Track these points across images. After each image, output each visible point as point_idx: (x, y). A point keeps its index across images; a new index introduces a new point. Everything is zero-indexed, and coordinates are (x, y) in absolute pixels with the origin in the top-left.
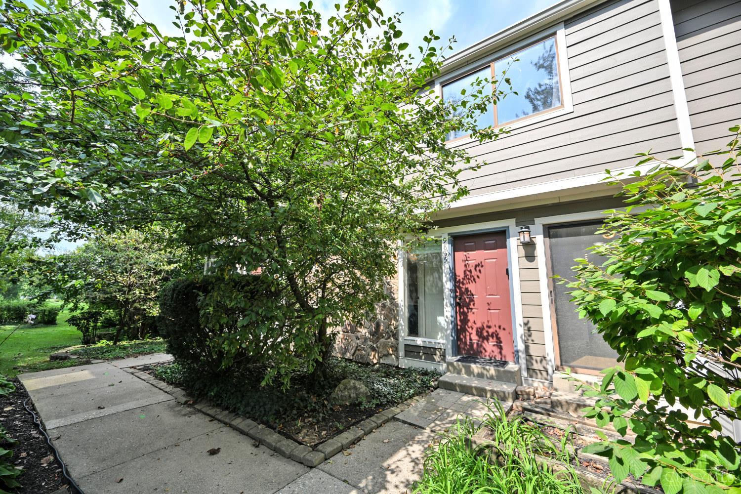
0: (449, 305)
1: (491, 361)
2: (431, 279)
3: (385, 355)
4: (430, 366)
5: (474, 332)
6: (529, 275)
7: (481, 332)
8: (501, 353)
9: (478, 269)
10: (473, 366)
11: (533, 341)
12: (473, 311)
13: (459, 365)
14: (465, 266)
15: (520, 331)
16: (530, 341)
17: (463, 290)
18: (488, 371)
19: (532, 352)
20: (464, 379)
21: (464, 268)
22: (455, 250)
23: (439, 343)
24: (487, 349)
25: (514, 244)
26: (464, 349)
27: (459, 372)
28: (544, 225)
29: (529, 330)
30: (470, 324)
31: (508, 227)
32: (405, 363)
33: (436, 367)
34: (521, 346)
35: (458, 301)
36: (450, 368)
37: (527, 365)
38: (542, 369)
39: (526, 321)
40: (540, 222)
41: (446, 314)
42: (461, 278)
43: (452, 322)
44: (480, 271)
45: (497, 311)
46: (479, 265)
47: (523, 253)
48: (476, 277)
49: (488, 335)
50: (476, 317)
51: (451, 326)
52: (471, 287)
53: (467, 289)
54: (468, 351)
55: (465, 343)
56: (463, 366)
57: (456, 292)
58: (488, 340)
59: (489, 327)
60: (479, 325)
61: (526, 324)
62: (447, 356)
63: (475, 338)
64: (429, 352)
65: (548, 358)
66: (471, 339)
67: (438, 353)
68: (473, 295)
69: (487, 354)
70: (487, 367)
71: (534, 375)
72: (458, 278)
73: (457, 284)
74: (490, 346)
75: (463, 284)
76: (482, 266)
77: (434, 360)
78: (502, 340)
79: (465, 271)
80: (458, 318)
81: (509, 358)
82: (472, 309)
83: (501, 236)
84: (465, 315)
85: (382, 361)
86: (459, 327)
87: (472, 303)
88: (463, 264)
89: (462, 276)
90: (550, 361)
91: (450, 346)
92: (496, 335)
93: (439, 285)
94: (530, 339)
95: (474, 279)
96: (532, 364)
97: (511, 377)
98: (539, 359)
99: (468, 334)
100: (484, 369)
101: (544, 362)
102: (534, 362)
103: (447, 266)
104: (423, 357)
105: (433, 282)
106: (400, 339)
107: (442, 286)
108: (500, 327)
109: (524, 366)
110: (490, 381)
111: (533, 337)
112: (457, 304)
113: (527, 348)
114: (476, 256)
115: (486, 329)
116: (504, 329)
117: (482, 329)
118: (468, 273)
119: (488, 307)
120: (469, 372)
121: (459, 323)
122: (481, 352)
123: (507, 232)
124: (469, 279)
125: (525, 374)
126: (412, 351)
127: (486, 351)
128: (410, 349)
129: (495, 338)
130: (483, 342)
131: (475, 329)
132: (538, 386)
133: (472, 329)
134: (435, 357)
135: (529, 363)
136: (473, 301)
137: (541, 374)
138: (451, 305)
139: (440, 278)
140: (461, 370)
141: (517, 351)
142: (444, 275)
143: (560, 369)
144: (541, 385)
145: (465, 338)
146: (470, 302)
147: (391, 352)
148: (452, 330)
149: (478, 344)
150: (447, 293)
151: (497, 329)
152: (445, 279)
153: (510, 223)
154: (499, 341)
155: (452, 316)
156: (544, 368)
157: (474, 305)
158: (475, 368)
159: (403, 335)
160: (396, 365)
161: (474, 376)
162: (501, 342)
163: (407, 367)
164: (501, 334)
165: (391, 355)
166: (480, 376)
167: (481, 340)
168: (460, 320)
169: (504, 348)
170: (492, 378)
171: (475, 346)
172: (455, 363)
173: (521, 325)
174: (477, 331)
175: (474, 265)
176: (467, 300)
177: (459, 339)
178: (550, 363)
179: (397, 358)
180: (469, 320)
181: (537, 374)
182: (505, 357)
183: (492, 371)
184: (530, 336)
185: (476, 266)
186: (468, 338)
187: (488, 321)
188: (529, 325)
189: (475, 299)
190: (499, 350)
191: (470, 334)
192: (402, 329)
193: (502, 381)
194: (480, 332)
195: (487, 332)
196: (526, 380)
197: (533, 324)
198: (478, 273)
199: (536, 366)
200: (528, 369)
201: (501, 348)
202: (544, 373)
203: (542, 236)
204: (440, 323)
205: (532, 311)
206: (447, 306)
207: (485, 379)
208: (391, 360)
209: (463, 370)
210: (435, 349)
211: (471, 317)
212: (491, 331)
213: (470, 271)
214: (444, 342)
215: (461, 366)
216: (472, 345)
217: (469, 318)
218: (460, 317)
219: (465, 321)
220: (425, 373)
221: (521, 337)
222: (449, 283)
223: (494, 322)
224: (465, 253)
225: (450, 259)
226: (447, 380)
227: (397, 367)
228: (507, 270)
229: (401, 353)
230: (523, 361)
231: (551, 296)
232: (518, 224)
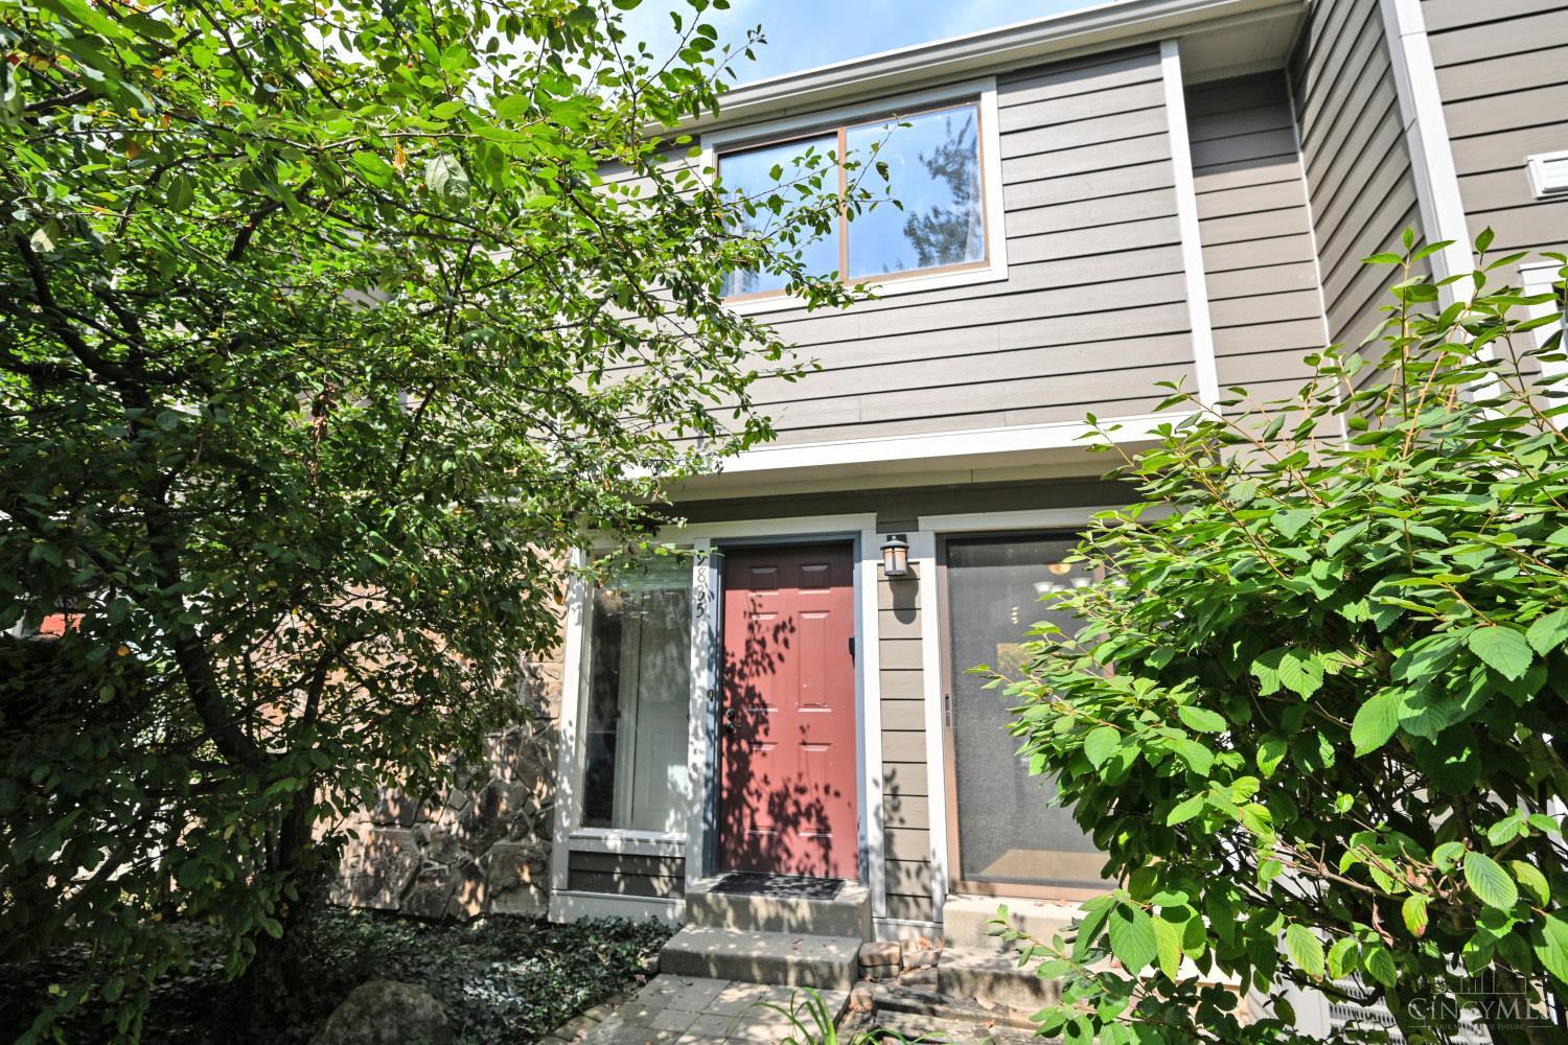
0: (701, 733)
1: (805, 883)
2: (659, 662)
3: (507, 889)
4: (636, 910)
5: (763, 805)
6: (900, 654)
7: (782, 806)
8: (826, 858)
9: (781, 636)
10: (756, 899)
11: (902, 821)
12: (765, 748)
13: (719, 902)
14: (751, 627)
15: (874, 797)
16: (896, 824)
17: (742, 692)
18: (793, 909)
19: (900, 851)
20: (731, 940)
21: (745, 634)
22: (727, 584)
23: (669, 843)
24: (793, 850)
25: (869, 573)
26: (735, 853)
27: (718, 921)
28: (937, 535)
29: (895, 794)
30: (753, 785)
31: (859, 533)
32: (566, 907)
33: (656, 910)
34: (874, 837)
35: (726, 721)
36: (696, 910)
37: (887, 886)
38: (920, 892)
39: (888, 772)
40: (933, 525)
41: (692, 758)
42: (737, 660)
43: (707, 780)
44: (786, 642)
45: (823, 749)
46: (784, 626)
47: (889, 602)
48: (775, 658)
49: (799, 813)
50: (770, 766)
51: (703, 793)
52: (762, 684)
53: (750, 690)
54: (747, 857)
55: (740, 835)
56: (731, 903)
57: (723, 698)
58: (796, 825)
59: (802, 790)
60: (776, 786)
61: (888, 779)
62: (688, 878)
63: (764, 820)
64: (639, 870)
65: (934, 863)
66: (754, 826)
67: (664, 871)
68: (765, 706)
69: (793, 863)
70: (792, 900)
71: (902, 910)
72: (730, 660)
73: (727, 677)
74: (800, 841)
75: (742, 676)
76: (792, 630)
77: (652, 891)
78: (831, 822)
79: (748, 642)
80: (725, 769)
81: (846, 872)
82: (760, 744)
83: (844, 550)
84: (742, 759)
85: (495, 908)
86: (725, 795)
87: (761, 729)
88: (745, 622)
89: (741, 654)
90: (939, 869)
91: (697, 849)
92: (816, 812)
93: (680, 679)
94: (896, 816)
95: (771, 664)
96: (898, 882)
97: (849, 922)
98: (913, 867)
99: (747, 811)
100: (785, 905)
101: (925, 874)
102: (903, 876)
103: (703, 626)
104: (622, 886)
105: (664, 669)
106: (558, 837)
107: (688, 681)
108: (827, 790)
109: (879, 889)
110: (796, 936)
111: (903, 812)
112: (725, 731)
113: (888, 839)
114: (777, 603)
115: (794, 796)
116: (837, 794)
117: (784, 795)
118: (757, 647)
119: (800, 737)
120: (745, 918)
121: (725, 782)
122: (779, 859)
123: (855, 546)
124: (757, 663)
125: (880, 908)
126: (590, 870)
127: (790, 855)
128: (588, 864)
129: (814, 819)
130: (784, 831)
131: (765, 797)
132: (908, 940)
133: (759, 796)
134: (655, 882)
135: (891, 881)
136: (765, 721)
137: (917, 904)
138: (708, 733)
139: (683, 660)
140: (723, 915)
141: (866, 851)
142: (693, 651)
143: (960, 889)
144: (916, 932)
145: (740, 822)
146: (757, 724)
147: (526, 877)
148: (707, 802)
149: (770, 837)
150: (700, 701)
151: (821, 794)
152: (695, 662)
153: (863, 523)
154: (824, 826)
155: (708, 765)
156: (925, 888)
157: (766, 732)
158: (761, 904)
159: (566, 823)
160: (540, 914)
161: (758, 929)
162: (828, 829)
163: (573, 920)
164: (831, 809)
165: (527, 885)
166: (774, 925)
167: (779, 826)
168: (730, 775)
169: (834, 845)
170: (802, 928)
171: (764, 843)
172: (710, 897)
173: (876, 783)
174: (771, 803)
175: (772, 627)
176: (750, 720)
177: (723, 826)
178: (938, 876)
179: (545, 893)
180: (752, 775)
181: (907, 905)
182: (836, 867)
183: (804, 908)
184: (896, 808)
185: (777, 629)
186: (747, 823)
187: (800, 775)
188: (896, 781)
189: (769, 717)
190: (822, 851)
191: (753, 811)
192: (565, 807)
193: (828, 934)
194: (777, 807)
195: (797, 803)
196: (883, 924)
197: (904, 782)
198: (782, 649)
199: (908, 886)
200: (889, 895)
201: (827, 845)
202: (924, 902)
203: (933, 561)
204: (675, 785)
205: (903, 747)
206: (696, 735)
207: (786, 932)
208: (526, 903)
209: (730, 914)
210: (657, 859)
211: (757, 765)
212: (805, 800)
213: (762, 643)
214: (684, 836)
215: (725, 904)
216: (755, 839)
217: (753, 767)
218: (730, 765)
219: (742, 776)
220: (625, 933)
221: (876, 814)
222: (705, 673)
223: (815, 778)
224: (752, 594)
225: (711, 607)
226: (685, 946)
227: (543, 923)
228: (852, 642)
229: (558, 879)
230: (877, 876)
231: (947, 708)
232: (881, 528)
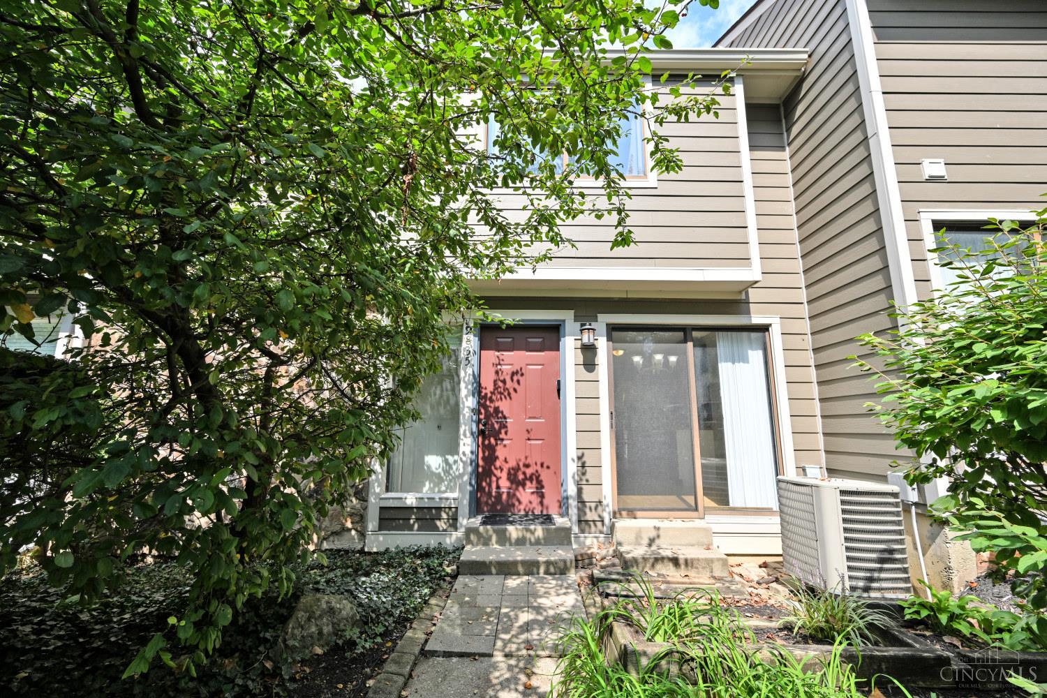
0: (468, 434)
1: (530, 517)
2: (438, 392)
3: (335, 533)
4: (427, 540)
5: (504, 475)
6: (587, 389)
7: (515, 475)
8: (541, 503)
9: (515, 378)
10: (510, 528)
11: (587, 481)
12: (505, 442)
13: (487, 531)
14: (497, 372)
15: (572, 468)
16: (584, 482)
17: (491, 410)
18: (533, 532)
19: (586, 497)
20: (495, 552)
21: (494, 377)
22: (482, 347)
23: (447, 499)
24: (521, 499)
25: (570, 345)
26: (487, 503)
27: (486, 542)
28: (608, 325)
29: (583, 466)
30: (498, 464)
31: (564, 321)
32: (377, 542)
33: (440, 539)
34: (572, 490)
35: (481, 427)
36: (472, 537)
37: (579, 516)
38: (597, 518)
39: (580, 454)
40: (605, 319)
41: (462, 449)
42: (488, 391)
43: (471, 462)
44: (518, 382)
45: (540, 442)
46: (517, 372)
47: (581, 361)
48: (511, 391)
49: (526, 478)
50: (509, 452)
51: (470, 469)
52: (504, 406)
53: (497, 410)
54: (494, 504)
55: (490, 493)
56: (495, 531)
57: (479, 413)
58: (524, 485)
59: (527, 466)
60: (512, 463)
61: (579, 458)
62: (460, 519)
63: (505, 484)
64: (427, 516)
65: (605, 502)
66: (498, 487)
67: (444, 516)
68: (505, 418)
69: (522, 507)
70: (532, 527)
71: (587, 529)
72: (484, 391)
73: (482, 402)
74: (526, 495)
75: (491, 401)
76: (522, 375)
77: (436, 528)
78: (544, 483)
79: (495, 381)
80: (481, 455)
81: (554, 512)
82: (502, 440)
83: (555, 330)
84: (492, 449)
85: (325, 545)
86: (480, 470)
87: (503, 431)
88: (493, 370)
89: (490, 388)
90: (608, 505)
91: (466, 502)
92: (536, 478)
93: (452, 402)
94: (584, 478)
95: (509, 394)
96: (585, 514)
97: (563, 537)
98: (593, 505)
99: (494, 479)
100: (528, 530)
101: (600, 508)
102: (587, 510)
103: (470, 371)
104: (416, 526)
105: (441, 396)
106: (372, 499)
107: (457, 404)
108: (542, 465)
109: (575, 518)
110: (537, 547)
111: (588, 476)
112: (482, 433)
113: (580, 491)
114: (513, 359)
115: (523, 469)
116: (548, 467)
117: (517, 469)
118: (501, 384)
119: (526, 436)
120: (503, 539)
121: (481, 463)
122: (513, 505)
123: (562, 328)
124: (501, 393)
125: (576, 529)
126: (393, 518)
127: (520, 503)
128: (392, 514)
129: (534, 482)
130: (517, 489)
131: (505, 471)
132: (593, 543)
133: (502, 470)
134: (438, 523)
135: (582, 514)
136: (506, 427)
137: (595, 525)
138: (472, 434)
139: (455, 389)
140: (490, 538)
141: (567, 498)
142: (462, 385)
143: (618, 515)
144: (595, 540)
145: (490, 485)
146: (500, 428)
147: (349, 525)
148: (471, 474)
149: (508, 493)
150: (467, 415)
151: (539, 468)
152: (464, 392)
153: (567, 316)
154: (540, 485)
155: (472, 452)
156: (600, 516)
157: (506, 433)
158: (513, 531)
159: (377, 490)
160: (359, 547)
161: (511, 545)
162: (542, 487)
163: (382, 549)
164: (545, 476)
165: (349, 530)
166: (521, 542)
167: (514, 486)
168: (484, 458)
169: (546, 496)
170: (538, 542)
171: (504, 497)
172: (481, 528)
173: (573, 460)
174: (509, 474)
175: (510, 373)
176: (497, 426)
177: (479, 488)
178: (607, 509)
179: (362, 535)
180: (497, 458)
181: (590, 526)
182: (547, 508)
183: (539, 531)
184: (584, 474)
185: (513, 374)
186: (494, 485)
187: (526, 458)
188: (584, 459)
189: (508, 425)
190: (539, 499)
191: (498, 479)
192: (377, 480)
193: (553, 544)
194: (512, 476)
195: (524, 473)
196: (577, 537)
197: (588, 460)
198: (516, 385)
199: (590, 516)
200: (580, 521)
201: (542, 496)
202: (599, 524)
203: (605, 338)
205: (588, 440)
206: (465, 435)
207: (528, 546)
208: (351, 541)
209: (494, 538)
210: (438, 509)
211: (500, 452)
212: (529, 471)
213: (504, 382)
214: (455, 495)
215: (491, 532)
216: (499, 495)
217: (498, 453)
218: (484, 452)
219: (491, 458)
220: (427, 554)
221: (573, 477)
222: (470, 398)
223: (535, 458)
224: (497, 353)
225: (474, 360)
226: (474, 558)
227: (362, 552)
228: (559, 382)
229: (372, 525)
230: (573, 511)
231: (612, 418)
232: (576, 319)
